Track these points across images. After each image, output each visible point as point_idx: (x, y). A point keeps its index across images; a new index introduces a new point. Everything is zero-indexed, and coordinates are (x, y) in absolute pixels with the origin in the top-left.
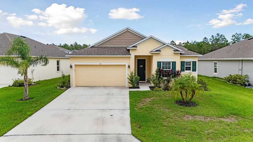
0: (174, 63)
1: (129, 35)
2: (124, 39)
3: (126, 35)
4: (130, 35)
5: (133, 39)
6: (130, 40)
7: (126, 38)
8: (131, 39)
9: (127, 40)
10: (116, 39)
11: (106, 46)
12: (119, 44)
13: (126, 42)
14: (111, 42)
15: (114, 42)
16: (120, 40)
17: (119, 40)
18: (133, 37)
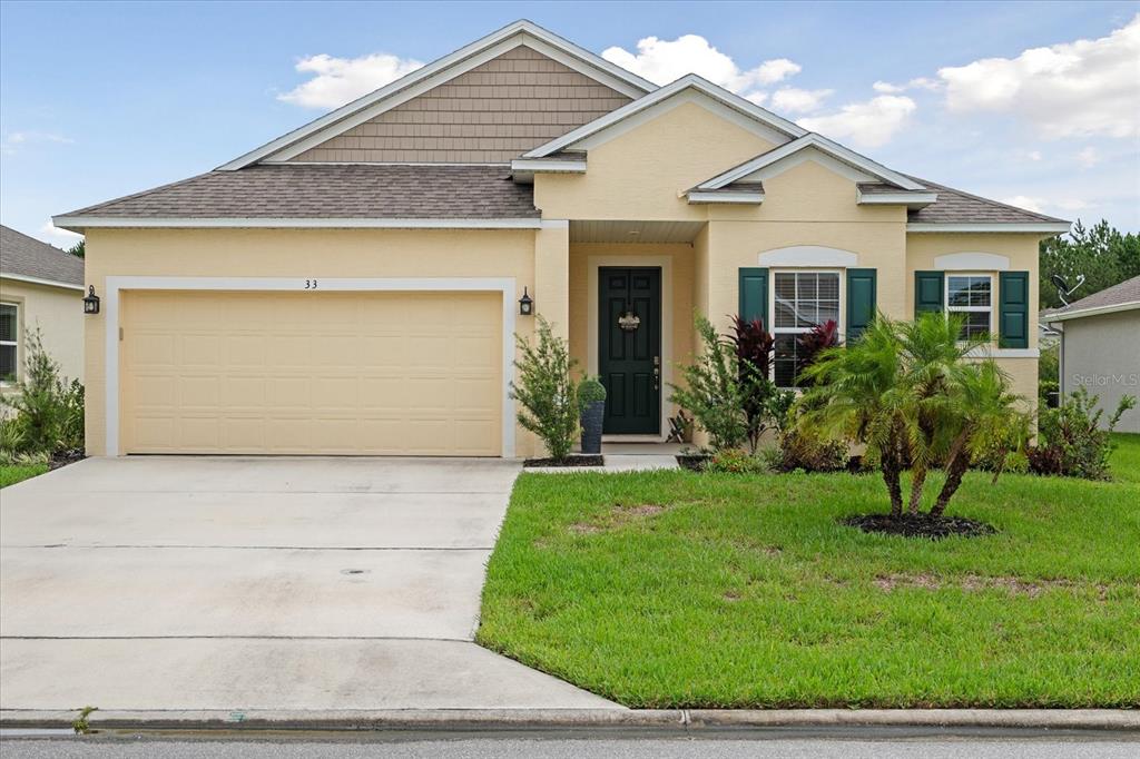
0: (864, 282)
1: (531, 79)
2: (495, 105)
3: (513, 79)
4: (544, 79)
5: (564, 105)
6: (538, 118)
7: (513, 105)
8: (551, 105)
9: (521, 118)
10: (432, 104)
11: (357, 159)
12: (459, 144)
13: (509, 131)
14: (399, 130)
15: (417, 130)
16: (468, 118)
17: (458, 118)
18: (563, 92)
